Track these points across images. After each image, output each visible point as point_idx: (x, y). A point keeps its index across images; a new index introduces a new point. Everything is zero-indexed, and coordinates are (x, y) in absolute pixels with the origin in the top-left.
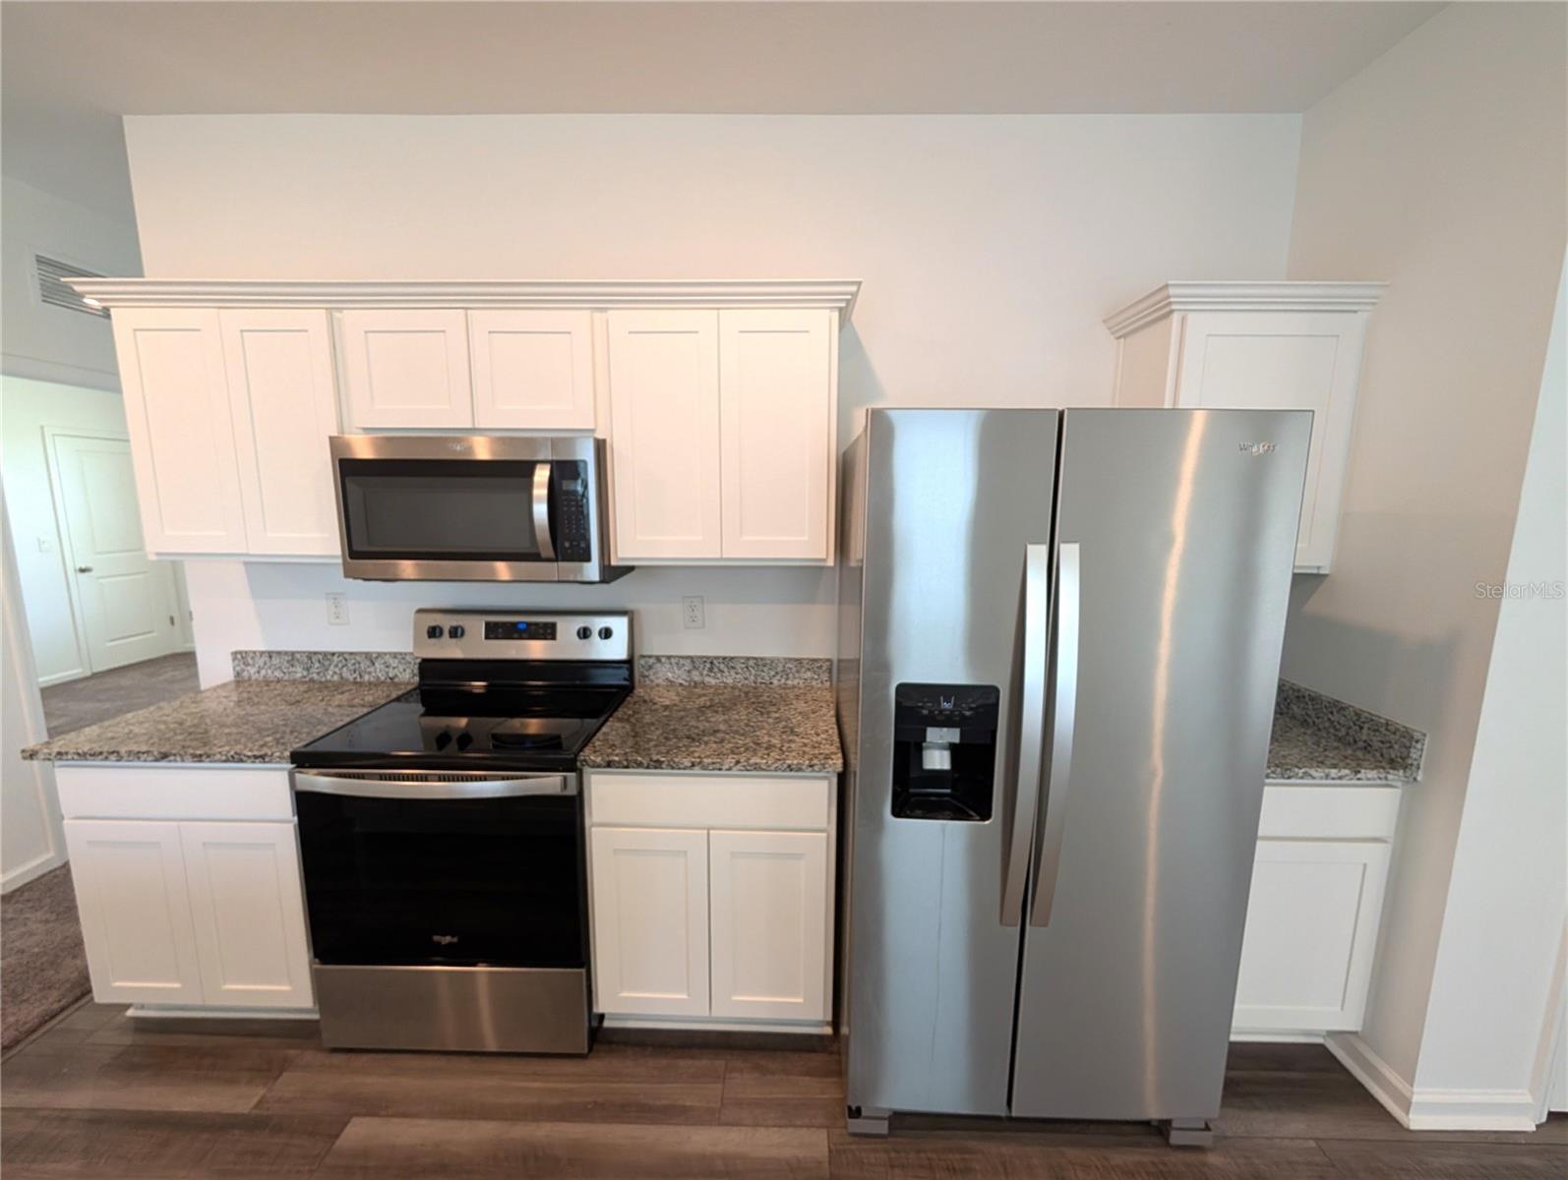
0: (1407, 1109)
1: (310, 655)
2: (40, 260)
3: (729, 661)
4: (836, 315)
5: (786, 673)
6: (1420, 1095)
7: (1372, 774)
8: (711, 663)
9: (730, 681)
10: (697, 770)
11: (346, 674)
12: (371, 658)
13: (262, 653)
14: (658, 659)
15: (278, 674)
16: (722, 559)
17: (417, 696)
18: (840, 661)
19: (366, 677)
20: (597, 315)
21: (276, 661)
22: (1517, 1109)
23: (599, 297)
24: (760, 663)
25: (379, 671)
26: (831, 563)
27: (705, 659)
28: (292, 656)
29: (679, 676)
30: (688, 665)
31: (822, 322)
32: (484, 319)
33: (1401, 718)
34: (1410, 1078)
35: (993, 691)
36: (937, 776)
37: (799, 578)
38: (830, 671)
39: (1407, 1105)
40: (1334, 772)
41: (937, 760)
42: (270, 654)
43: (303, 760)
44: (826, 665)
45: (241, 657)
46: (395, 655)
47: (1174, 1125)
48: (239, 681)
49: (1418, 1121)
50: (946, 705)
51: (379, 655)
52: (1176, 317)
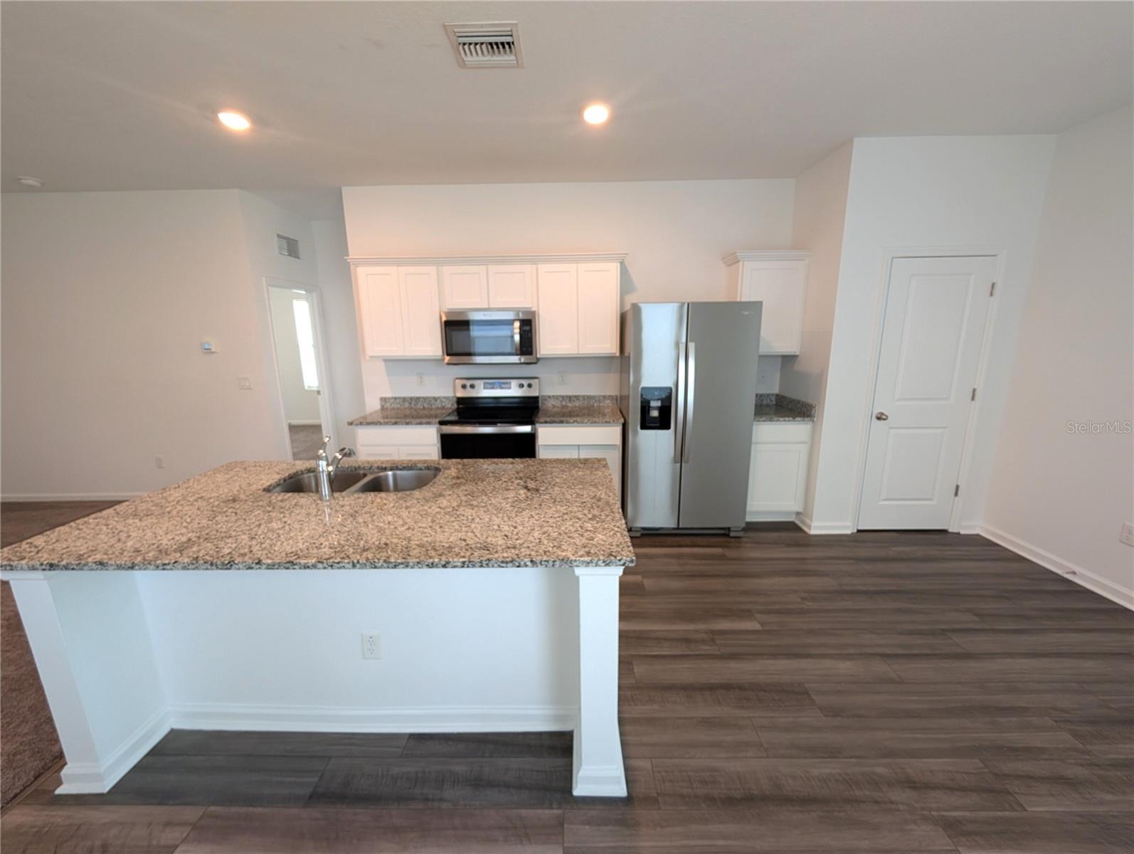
0: (810, 529)
1: (411, 399)
2: (279, 236)
3: (577, 397)
4: (619, 264)
5: (599, 401)
6: (814, 524)
7: (799, 419)
8: (570, 398)
9: (577, 404)
10: (575, 424)
11: (426, 405)
12: (435, 399)
13: (392, 398)
14: (549, 397)
15: (398, 406)
16: (578, 354)
17: (455, 413)
18: (621, 397)
19: (433, 406)
20: (533, 266)
21: (398, 401)
22: (847, 527)
23: (534, 259)
24: (589, 397)
25: (438, 404)
26: (618, 354)
27: (567, 397)
28: (404, 399)
29: (557, 403)
30: (561, 399)
31: (614, 268)
32: (493, 268)
33: (810, 401)
34: (811, 520)
35: (671, 389)
36: (654, 418)
37: (603, 362)
38: (617, 400)
39: (809, 527)
40: (787, 419)
41: (655, 413)
42: (396, 398)
43: (442, 423)
44: (615, 398)
45: (383, 400)
46: (445, 398)
47: (732, 529)
48: (383, 408)
49: (813, 532)
50: (656, 393)
51: (439, 398)
52: (741, 263)
